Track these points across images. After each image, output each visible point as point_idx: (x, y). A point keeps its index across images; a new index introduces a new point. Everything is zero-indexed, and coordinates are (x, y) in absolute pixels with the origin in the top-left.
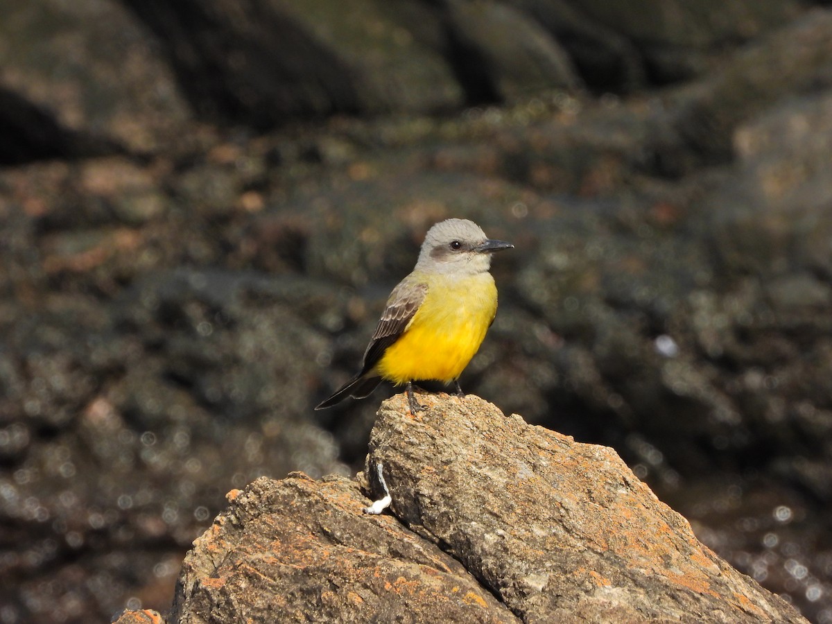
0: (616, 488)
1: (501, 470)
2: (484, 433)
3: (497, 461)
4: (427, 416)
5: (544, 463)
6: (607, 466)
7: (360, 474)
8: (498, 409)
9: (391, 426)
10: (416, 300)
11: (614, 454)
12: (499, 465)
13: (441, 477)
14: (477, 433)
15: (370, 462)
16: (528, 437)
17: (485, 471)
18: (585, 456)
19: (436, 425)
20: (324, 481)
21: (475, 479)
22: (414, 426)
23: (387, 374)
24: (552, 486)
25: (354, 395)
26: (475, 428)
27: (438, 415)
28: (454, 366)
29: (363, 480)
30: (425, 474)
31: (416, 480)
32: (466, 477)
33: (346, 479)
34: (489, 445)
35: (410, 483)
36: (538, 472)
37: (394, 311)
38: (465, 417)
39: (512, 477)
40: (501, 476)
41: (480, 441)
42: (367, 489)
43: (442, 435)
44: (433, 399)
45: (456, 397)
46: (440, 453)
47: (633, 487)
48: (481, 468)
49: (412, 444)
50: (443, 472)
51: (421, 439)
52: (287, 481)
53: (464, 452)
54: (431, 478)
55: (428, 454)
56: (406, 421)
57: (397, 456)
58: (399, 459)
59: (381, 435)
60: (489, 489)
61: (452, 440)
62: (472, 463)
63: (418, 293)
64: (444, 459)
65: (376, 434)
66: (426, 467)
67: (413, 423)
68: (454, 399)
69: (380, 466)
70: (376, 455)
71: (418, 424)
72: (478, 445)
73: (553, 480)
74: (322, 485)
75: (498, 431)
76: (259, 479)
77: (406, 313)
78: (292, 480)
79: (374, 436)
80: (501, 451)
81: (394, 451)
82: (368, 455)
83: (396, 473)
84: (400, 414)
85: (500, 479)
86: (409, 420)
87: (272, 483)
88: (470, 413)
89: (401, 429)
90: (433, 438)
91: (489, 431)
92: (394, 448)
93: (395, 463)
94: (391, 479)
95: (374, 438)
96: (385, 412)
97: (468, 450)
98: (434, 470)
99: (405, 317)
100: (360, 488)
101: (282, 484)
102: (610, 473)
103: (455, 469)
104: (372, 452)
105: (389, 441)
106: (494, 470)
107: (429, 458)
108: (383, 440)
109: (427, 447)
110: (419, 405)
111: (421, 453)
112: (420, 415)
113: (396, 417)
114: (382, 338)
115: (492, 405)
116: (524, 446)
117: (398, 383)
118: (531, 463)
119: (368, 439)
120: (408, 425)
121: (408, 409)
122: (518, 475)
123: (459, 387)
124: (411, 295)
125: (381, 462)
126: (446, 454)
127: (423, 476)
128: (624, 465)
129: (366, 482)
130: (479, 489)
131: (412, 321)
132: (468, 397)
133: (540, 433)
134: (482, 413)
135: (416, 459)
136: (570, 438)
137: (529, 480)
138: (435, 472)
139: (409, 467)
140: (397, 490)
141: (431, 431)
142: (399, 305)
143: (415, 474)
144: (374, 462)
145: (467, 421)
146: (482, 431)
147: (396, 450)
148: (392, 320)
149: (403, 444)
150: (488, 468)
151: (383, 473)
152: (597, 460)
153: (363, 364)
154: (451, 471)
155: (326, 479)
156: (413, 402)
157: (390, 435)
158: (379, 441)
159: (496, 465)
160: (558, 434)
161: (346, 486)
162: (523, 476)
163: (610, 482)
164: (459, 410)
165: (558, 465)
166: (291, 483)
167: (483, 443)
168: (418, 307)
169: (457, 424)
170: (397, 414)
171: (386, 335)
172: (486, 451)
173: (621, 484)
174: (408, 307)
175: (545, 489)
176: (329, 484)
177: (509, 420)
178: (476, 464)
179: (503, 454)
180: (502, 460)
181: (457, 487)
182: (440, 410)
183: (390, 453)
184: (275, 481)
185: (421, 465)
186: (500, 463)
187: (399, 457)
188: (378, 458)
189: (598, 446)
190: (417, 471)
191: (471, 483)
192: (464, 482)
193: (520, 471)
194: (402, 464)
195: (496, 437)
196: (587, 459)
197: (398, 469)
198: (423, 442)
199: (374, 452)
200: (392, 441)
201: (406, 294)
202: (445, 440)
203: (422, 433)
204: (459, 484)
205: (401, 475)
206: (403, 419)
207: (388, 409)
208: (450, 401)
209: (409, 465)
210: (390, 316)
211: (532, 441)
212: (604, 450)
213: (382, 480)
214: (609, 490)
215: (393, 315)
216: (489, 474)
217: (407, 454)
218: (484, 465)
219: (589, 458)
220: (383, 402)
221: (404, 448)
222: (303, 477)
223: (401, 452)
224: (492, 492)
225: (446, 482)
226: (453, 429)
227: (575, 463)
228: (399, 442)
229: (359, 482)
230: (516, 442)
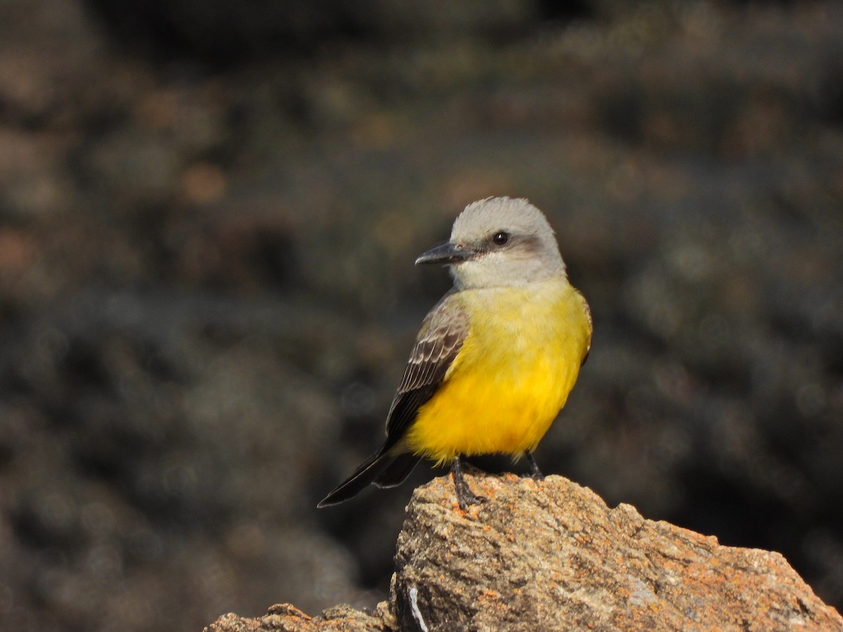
0: (787, 616)
1: (605, 592)
2: (577, 535)
3: (597, 578)
4: (485, 510)
5: (672, 580)
6: (772, 581)
7: (383, 605)
8: (596, 497)
9: (428, 529)
10: (460, 330)
11: (782, 563)
12: (601, 585)
13: (509, 607)
14: (565, 536)
15: (397, 585)
16: (645, 540)
17: (580, 595)
18: (736, 567)
19: (500, 525)
20: (325, 618)
21: (564, 609)
22: (464, 528)
23: (422, 447)
24: (685, 615)
25: (378, 482)
26: (561, 528)
27: (503, 509)
28: (527, 430)
29: (387, 614)
30: (484, 602)
31: (470, 613)
32: (550, 606)
33: (359, 614)
34: (586, 554)
35: (462, 617)
36: (664, 595)
37: (427, 348)
38: (545, 511)
39: (622, 603)
40: (605, 602)
41: (569, 548)
42: (394, 628)
43: (510, 540)
44: (494, 483)
45: (531, 480)
46: (508, 568)
47: (814, 614)
48: (572, 591)
49: (462, 556)
50: (513, 598)
51: (476, 547)
52: (266, 619)
53: (546, 565)
54: (495, 608)
55: (489, 571)
56: (452, 519)
57: (439, 575)
58: (444, 581)
59: (414, 543)
60: (586, 624)
61: (525, 547)
62: (559, 582)
63: (462, 318)
64: (514, 578)
65: (406, 541)
66: (486, 591)
67: (464, 522)
68: (527, 484)
69: (413, 592)
70: (406, 574)
71: (471, 524)
72: (566, 554)
73: (687, 605)
74: (322, 624)
75: (598, 531)
76: (223, 618)
77: (444, 351)
78: (275, 617)
79: (403, 544)
80: (604, 562)
81: (434, 567)
82: (395, 575)
83: (438, 602)
84: (442, 508)
85: (604, 607)
86: (457, 517)
87: (244, 623)
88: (553, 504)
89: (445, 531)
90: (495, 545)
91: (584, 531)
92: (434, 562)
93: (436, 587)
94: (432, 611)
95: (402, 548)
96: (419, 506)
97: (552, 563)
98: (499, 596)
99: (443, 357)
100: (382, 627)
101: (259, 624)
102: (777, 594)
103: (533, 593)
104: (399, 570)
105: (427, 552)
106: (593, 593)
107: (490, 578)
108: (416, 551)
109: (487, 561)
110: (471, 495)
111: (477, 569)
112: (474, 510)
113: (436, 513)
114: (411, 392)
115: (587, 492)
116: (641, 554)
117: (440, 462)
118: (651, 581)
119: (395, 550)
120: (456, 526)
121: (455, 500)
122: (631, 600)
123: (535, 464)
124: (451, 323)
125: (414, 584)
126: (517, 570)
127: (481, 606)
128: (799, 580)
129: (391, 617)
130: (569, 624)
131: (455, 363)
132: (548, 479)
133: (664, 532)
134: (572, 503)
135: (470, 579)
136: (712, 540)
137: (649, 608)
138: (501, 600)
139: (458, 591)
140: (441, 629)
141: (493, 534)
142: (434, 338)
143: (469, 603)
144: (404, 586)
145: (549, 516)
146: (574, 532)
147: (438, 565)
148: (423, 362)
149: (448, 556)
150: (583, 589)
151: (419, 603)
152: (756, 573)
153: (387, 434)
154: (526, 597)
155: (328, 614)
156: (462, 491)
157: (427, 543)
158: (411, 552)
159: (597, 586)
160: (693, 533)
161: (361, 624)
162: (639, 602)
163: (777, 606)
164: (535, 499)
165: (694, 583)
166: (274, 623)
167: (575, 551)
168: (462, 340)
169: (532, 522)
170: (438, 509)
171: (417, 387)
172: (580, 564)
173: (794, 610)
174: (448, 341)
175: (675, 621)
176: (334, 622)
177: (615, 513)
178: (564, 585)
179: (606, 568)
180: (605, 577)
181: (536, 621)
182: (505, 501)
183: (428, 571)
184: (248, 621)
185: (478, 588)
186: (602, 581)
187: (442, 576)
188: (409, 580)
189: (756, 551)
190: (472, 598)
191: (558, 614)
192: (546, 613)
193: (635, 593)
194: (448, 588)
195: (595, 541)
196: (740, 571)
197: (441, 596)
198: (481, 553)
199: (403, 569)
200: (431, 552)
201: (444, 321)
202: (515, 548)
203: (477, 537)
204: (539, 616)
205: (446, 606)
206: (447, 516)
207: (423, 501)
208: (520, 486)
209: (459, 588)
210: (422, 356)
211: (653, 545)
212: (766, 557)
213: (417, 614)
214: (776, 619)
215: (426, 354)
216: (586, 599)
217: (455, 571)
218: (577, 585)
219: (744, 569)
220: (416, 490)
221: (450, 563)
222: (293, 613)
223: (445, 569)
224: (590, 628)
225: (518, 614)
226: (527, 531)
227: (722, 579)
228: (442, 553)
229: (381, 618)
230: (627, 548)
